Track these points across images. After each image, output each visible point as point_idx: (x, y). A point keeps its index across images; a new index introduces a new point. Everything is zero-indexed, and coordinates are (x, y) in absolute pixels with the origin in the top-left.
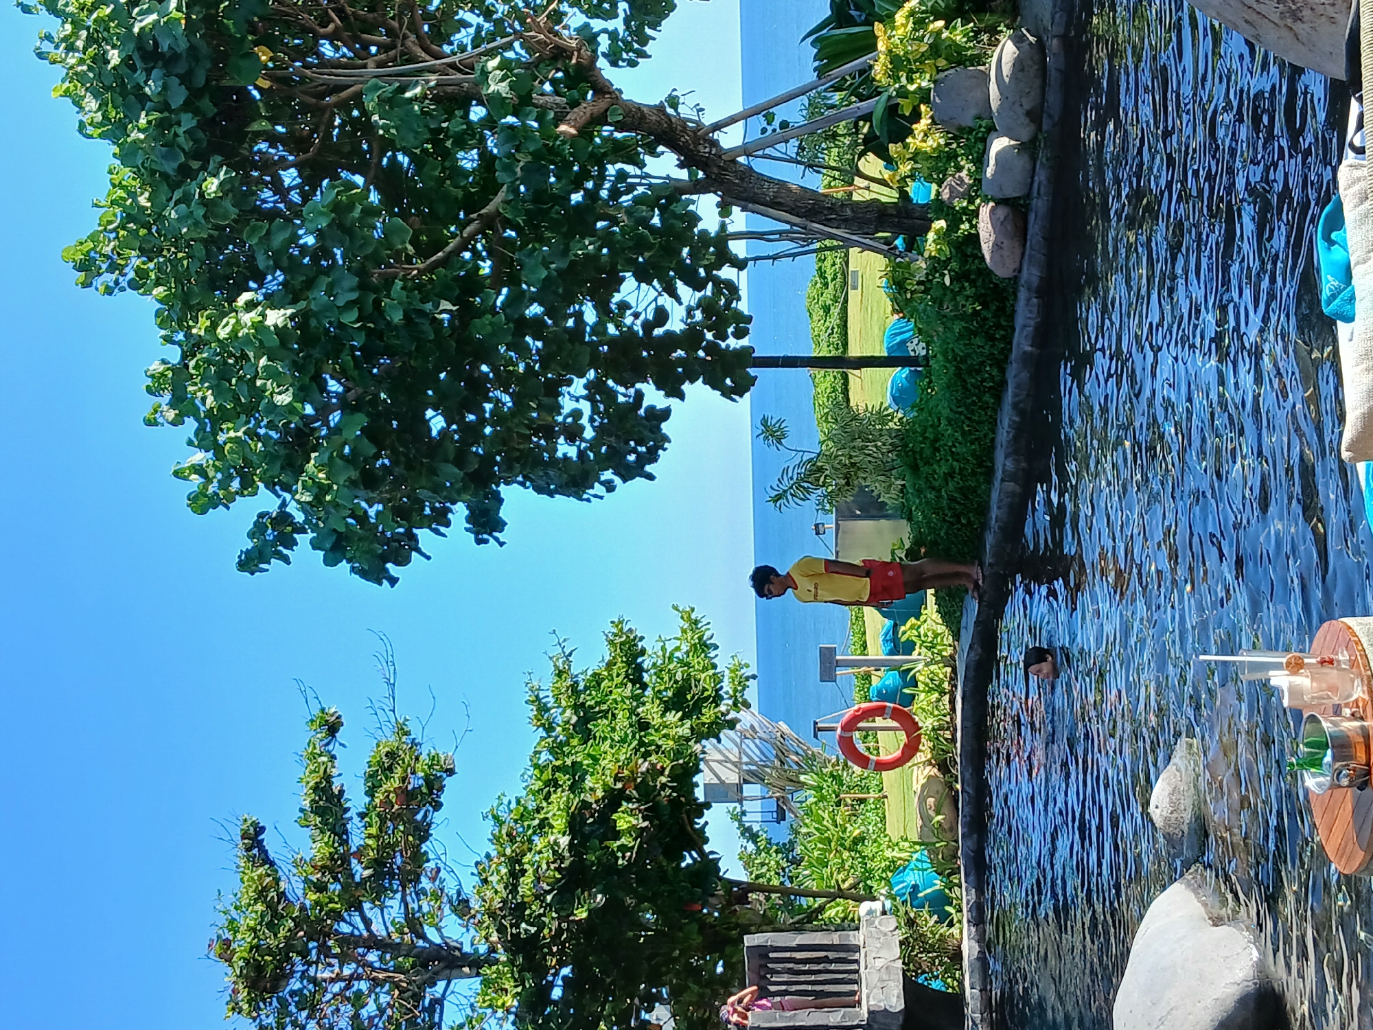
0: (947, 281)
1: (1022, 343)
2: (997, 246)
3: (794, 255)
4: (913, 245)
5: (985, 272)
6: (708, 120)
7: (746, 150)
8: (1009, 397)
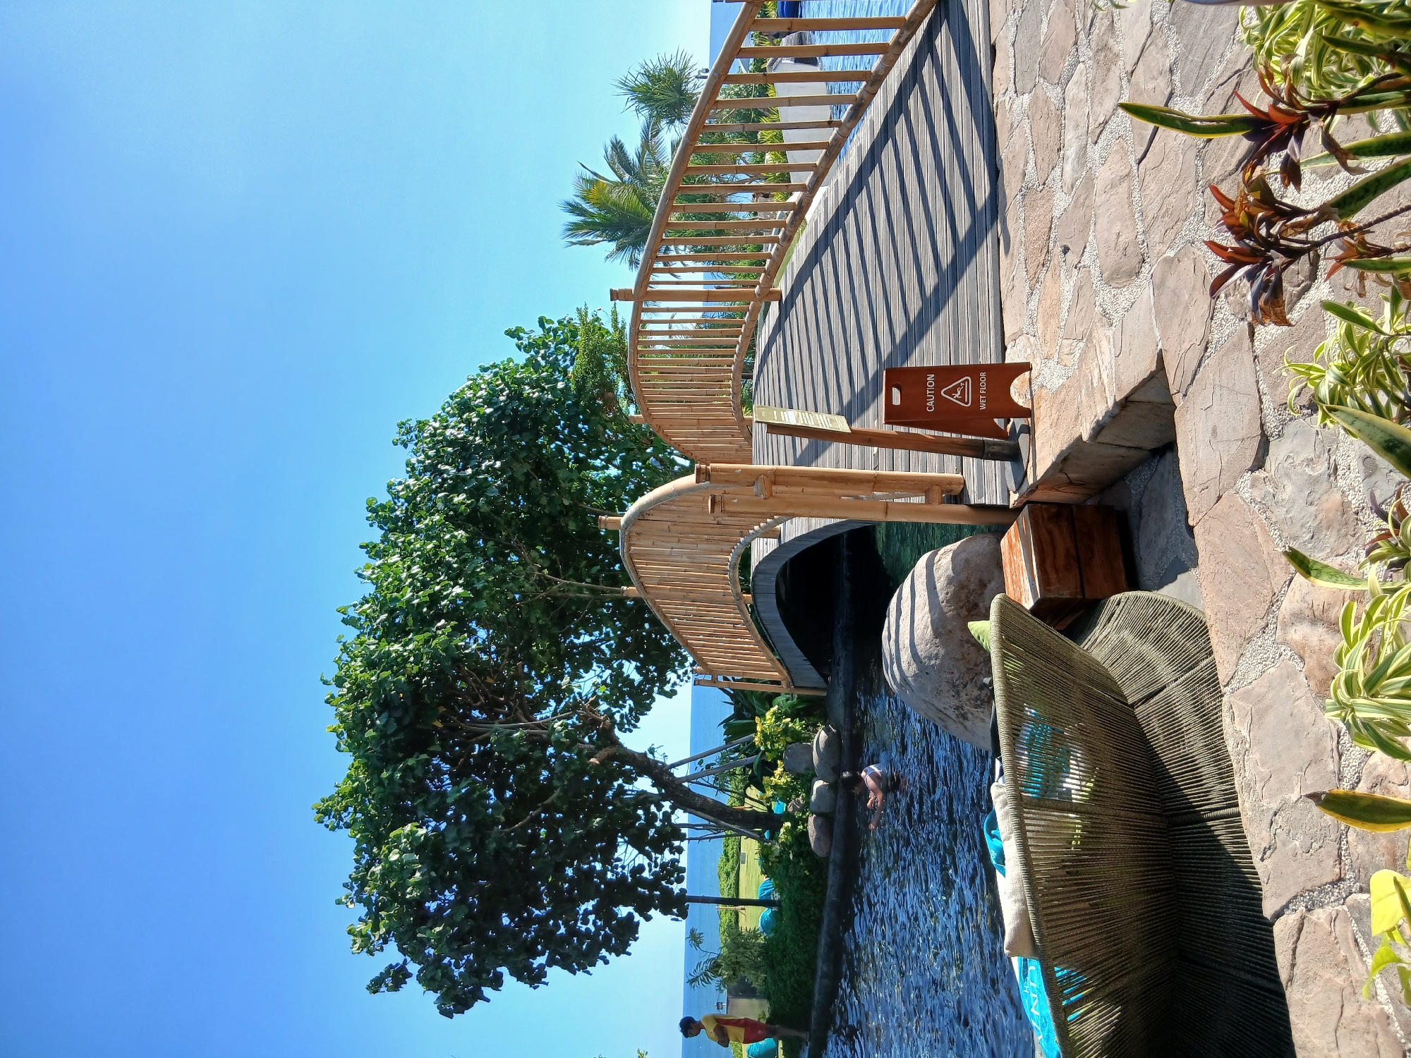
0: (791, 857)
1: (831, 895)
2: (817, 839)
3: (711, 838)
4: (774, 836)
5: (811, 853)
6: (668, 763)
7: (687, 779)
8: (824, 928)
